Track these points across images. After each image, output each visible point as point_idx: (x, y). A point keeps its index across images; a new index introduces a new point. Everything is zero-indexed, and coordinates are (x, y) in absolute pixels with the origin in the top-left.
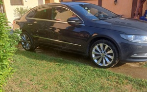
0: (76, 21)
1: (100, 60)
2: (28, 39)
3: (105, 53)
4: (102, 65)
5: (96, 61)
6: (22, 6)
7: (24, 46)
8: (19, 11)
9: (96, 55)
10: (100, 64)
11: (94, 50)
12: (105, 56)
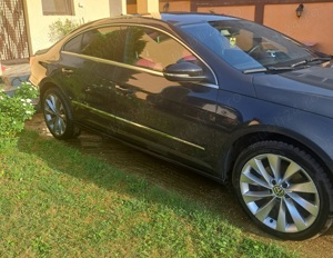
0: (191, 74)
1: (268, 207)
2: (62, 108)
3: (285, 185)
4: (273, 226)
5: (252, 206)
6: (69, 18)
7: (52, 126)
8: (61, 29)
9: (253, 188)
10: (266, 222)
11: (246, 172)
12: (287, 197)
